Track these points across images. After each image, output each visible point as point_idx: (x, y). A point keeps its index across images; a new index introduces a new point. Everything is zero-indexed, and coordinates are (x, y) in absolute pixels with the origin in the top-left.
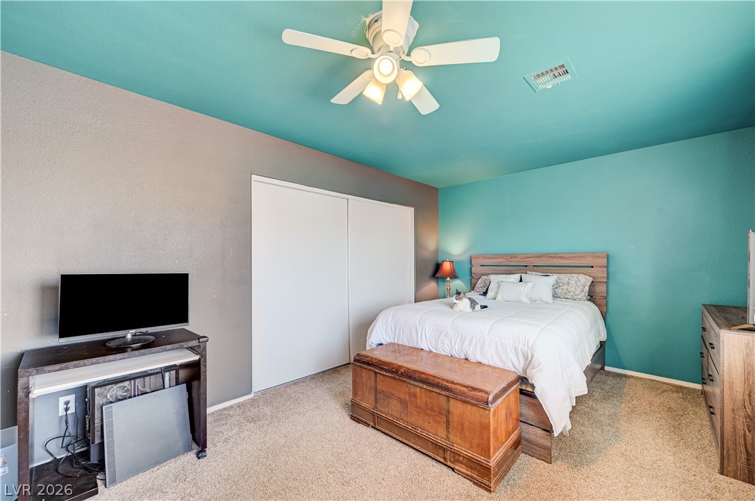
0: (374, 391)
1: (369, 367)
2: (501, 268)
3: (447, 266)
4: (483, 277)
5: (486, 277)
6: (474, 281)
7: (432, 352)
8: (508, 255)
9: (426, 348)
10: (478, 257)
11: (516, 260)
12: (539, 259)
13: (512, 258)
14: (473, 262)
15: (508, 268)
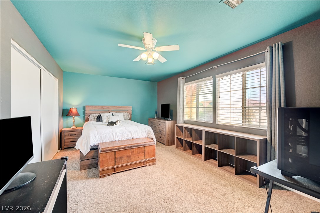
0: (114, 160)
1: (111, 151)
2: (100, 111)
3: (74, 110)
4: (92, 115)
5: (93, 115)
6: (86, 117)
7: (120, 140)
8: (102, 106)
9: (117, 140)
10: (88, 107)
11: (106, 108)
12: (114, 108)
13: (104, 107)
14: (86, 108)
15: (103, 111)
